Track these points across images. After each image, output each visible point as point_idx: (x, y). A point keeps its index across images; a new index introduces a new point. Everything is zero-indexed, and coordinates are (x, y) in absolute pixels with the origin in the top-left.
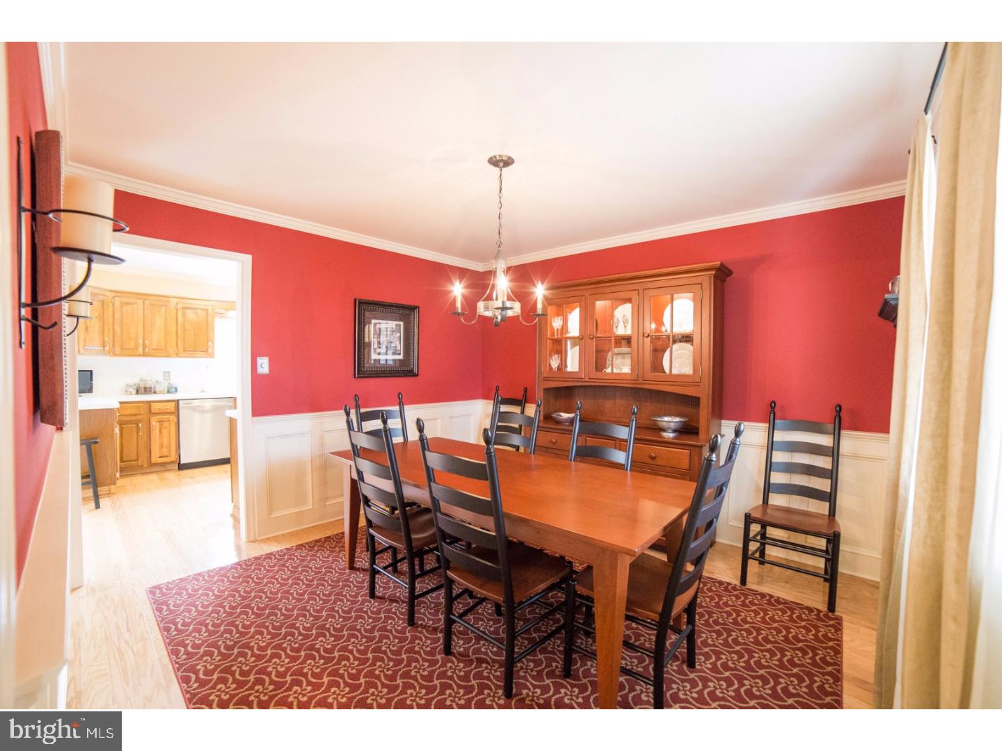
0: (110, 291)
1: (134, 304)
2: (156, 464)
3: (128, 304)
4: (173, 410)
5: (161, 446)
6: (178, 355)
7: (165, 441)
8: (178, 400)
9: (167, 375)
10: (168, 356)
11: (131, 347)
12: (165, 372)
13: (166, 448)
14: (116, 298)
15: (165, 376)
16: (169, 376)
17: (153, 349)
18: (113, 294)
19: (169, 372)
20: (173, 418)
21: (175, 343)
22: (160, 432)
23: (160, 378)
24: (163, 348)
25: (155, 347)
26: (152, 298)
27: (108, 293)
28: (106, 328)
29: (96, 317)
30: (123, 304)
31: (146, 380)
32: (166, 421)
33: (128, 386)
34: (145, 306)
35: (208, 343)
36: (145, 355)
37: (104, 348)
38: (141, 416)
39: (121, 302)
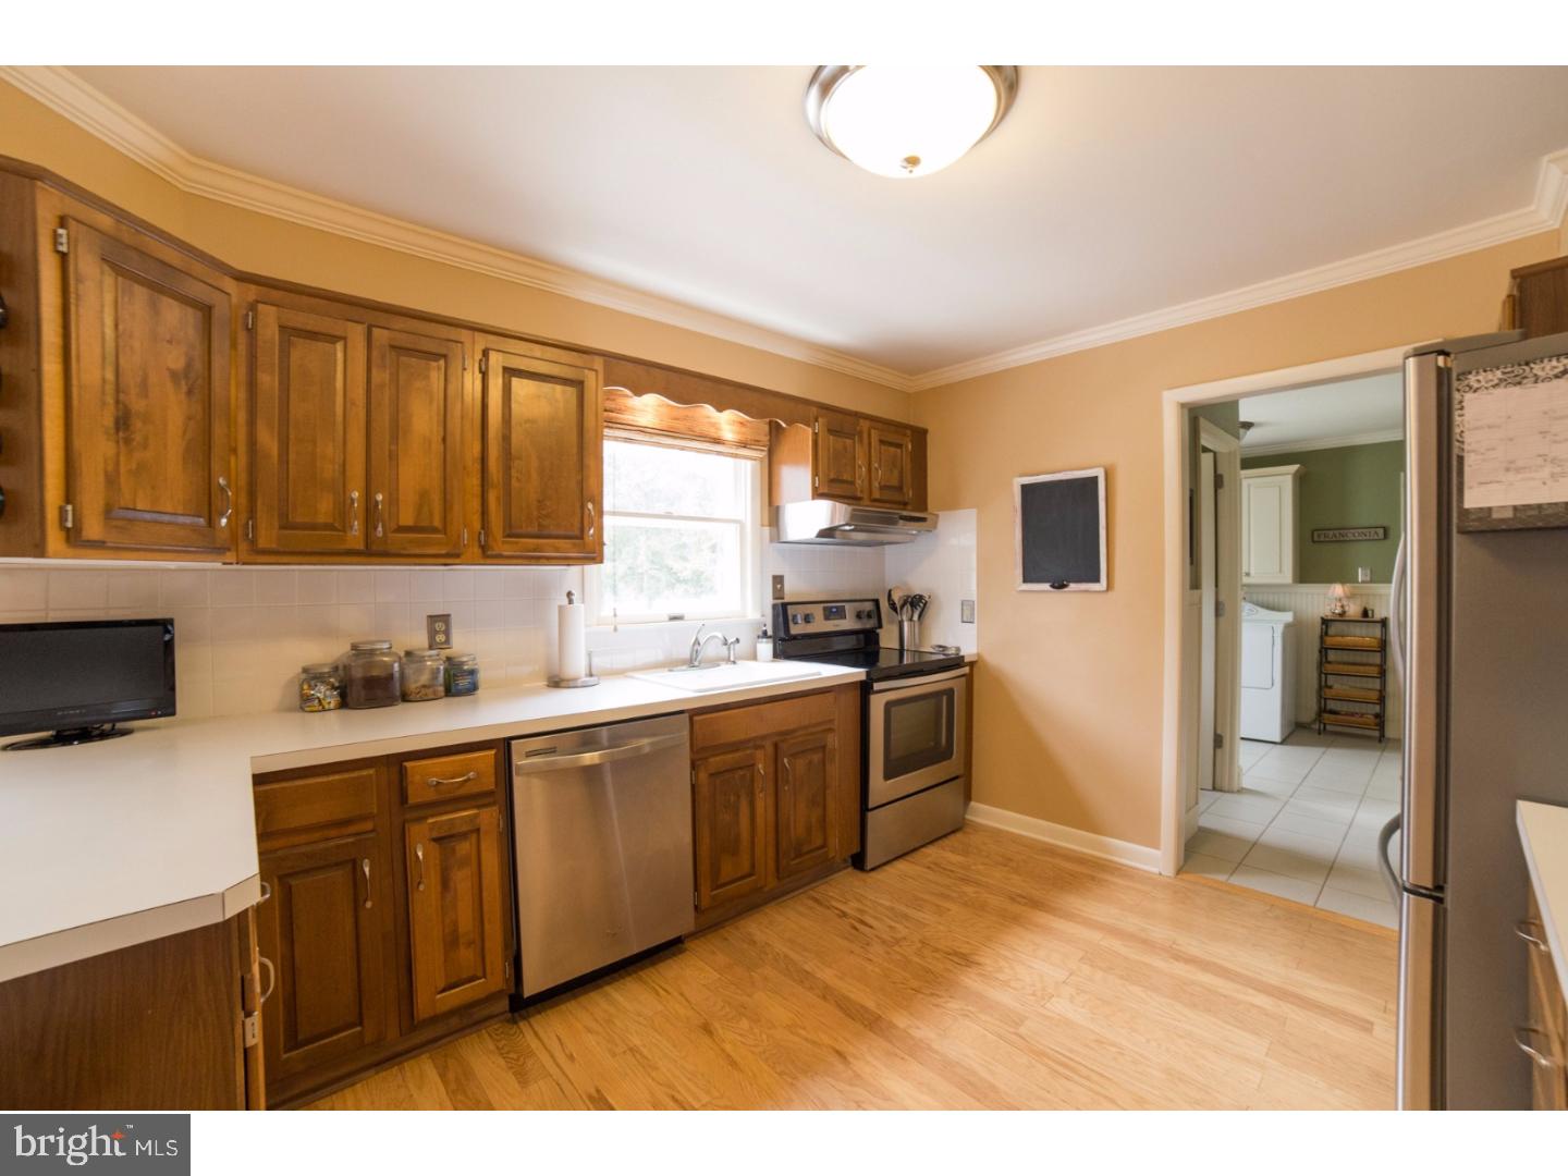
0: (243, 278)
1: (333, 339)
2: (434, 1019)
3: (313, 335)
4: (489, 783)
5: (452, 941)
6: (487, 555)
7: (465, 920)
8: (507, 741)
9: (440, 626)
10: (452, 556)
11: (321, 519)
12: (433, 619)
13: (469, 944)
14: (261, 307)
15: (432, 633)
16: (447, 633)
17: (401, 529)
18: (252, 292)
19: (445, 618)
20: (489, 817)
21: (475, 504)
22: (445, 883)
23: (418, 639)
24: (437, 523)
25: (407, 518)
26: (400, 323)
27: (230, 285)
28: (219, 430)
29: (174, 375)
30: (288, 332)
31: (372, 652)
32: (464, 836)
33: (312, 676)
34: (375, 353)
35: (583, 507)
36: (373, 552)
37: (211, 523)
38: (369, 825)
39: (282, 328)
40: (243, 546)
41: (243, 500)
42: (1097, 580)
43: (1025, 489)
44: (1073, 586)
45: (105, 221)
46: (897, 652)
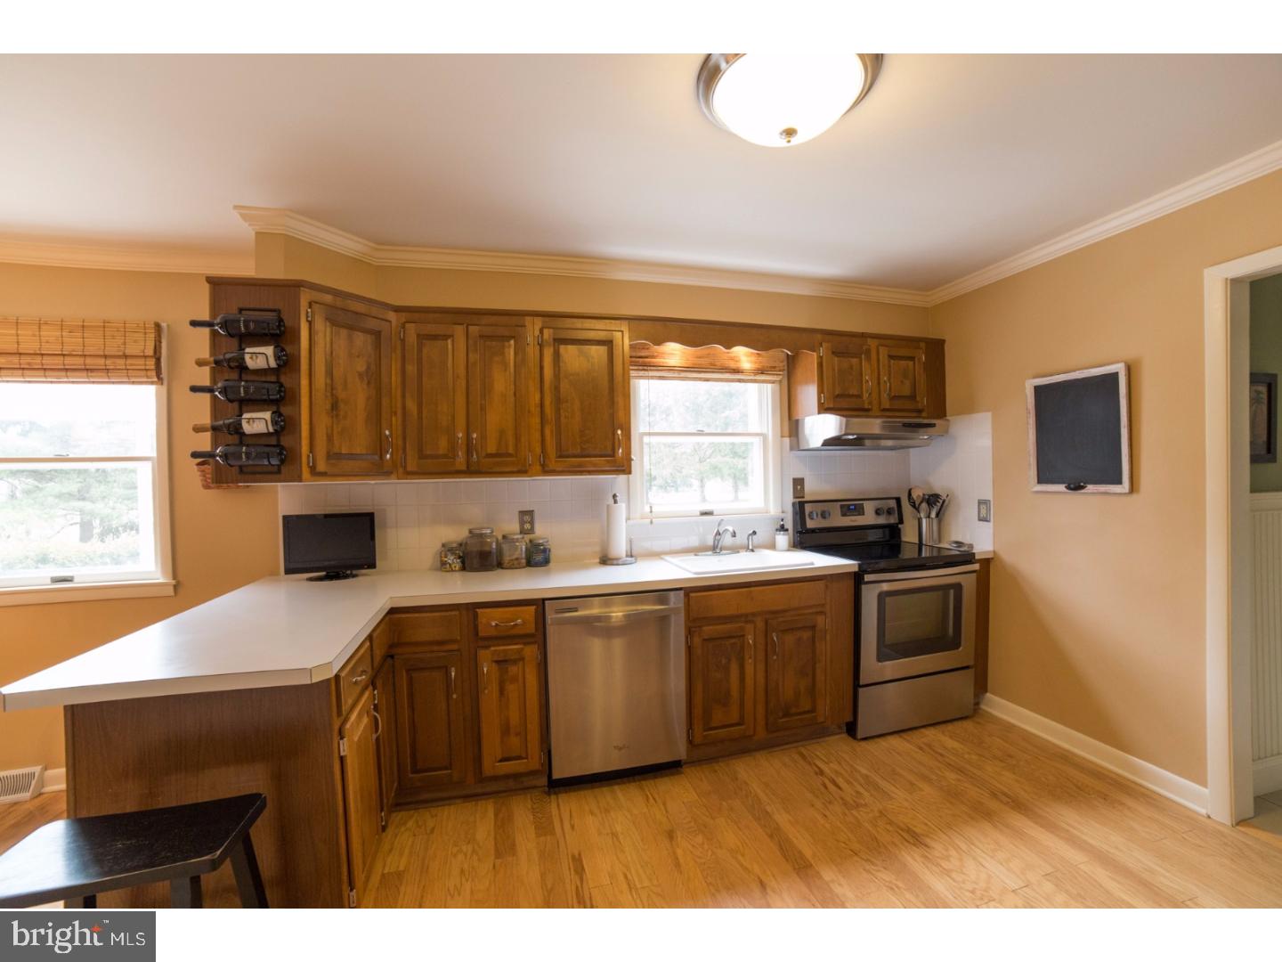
0: (398, 309)
1: (446, 337)
2: (495, 778)
3: (435, 337)
4: (531, 628)
5: (506, 731)
6: (546, 471)
7: (515, 718)
8: (544, 600)
9: (527, 518)
10: (523, 472)
11: (441, 452)
12: (523, 513)
13: (517, 734)
14: (407, 325)
15: (522, 523)
16: (532, 523)
17: (489, 456)
18: (403, 317)
19: (531, 513)
20: (531, 651)
21: (537, 436)
22: (502, 691)
23: (512, 526)
24: (511, 450)
25: (492, 449)
26: (486, 320)
27: (392, 316)
28: (385, 402)
29: (360, 375)
30: (422, 338)
31: (481, 535)
32: (515, 662)
33: (447, 549)
34: (470, 342)
35: (614, 433)
36: (471, 471)
37: (382, 457)
38: (455, 647)
39: (418, 336)
40: (401, 470)
41: (400, 442)
42: (1119, 481)
43: (1039, 390)
44: (1090, 488)
45: (328, 298)
46: (917, 546)
